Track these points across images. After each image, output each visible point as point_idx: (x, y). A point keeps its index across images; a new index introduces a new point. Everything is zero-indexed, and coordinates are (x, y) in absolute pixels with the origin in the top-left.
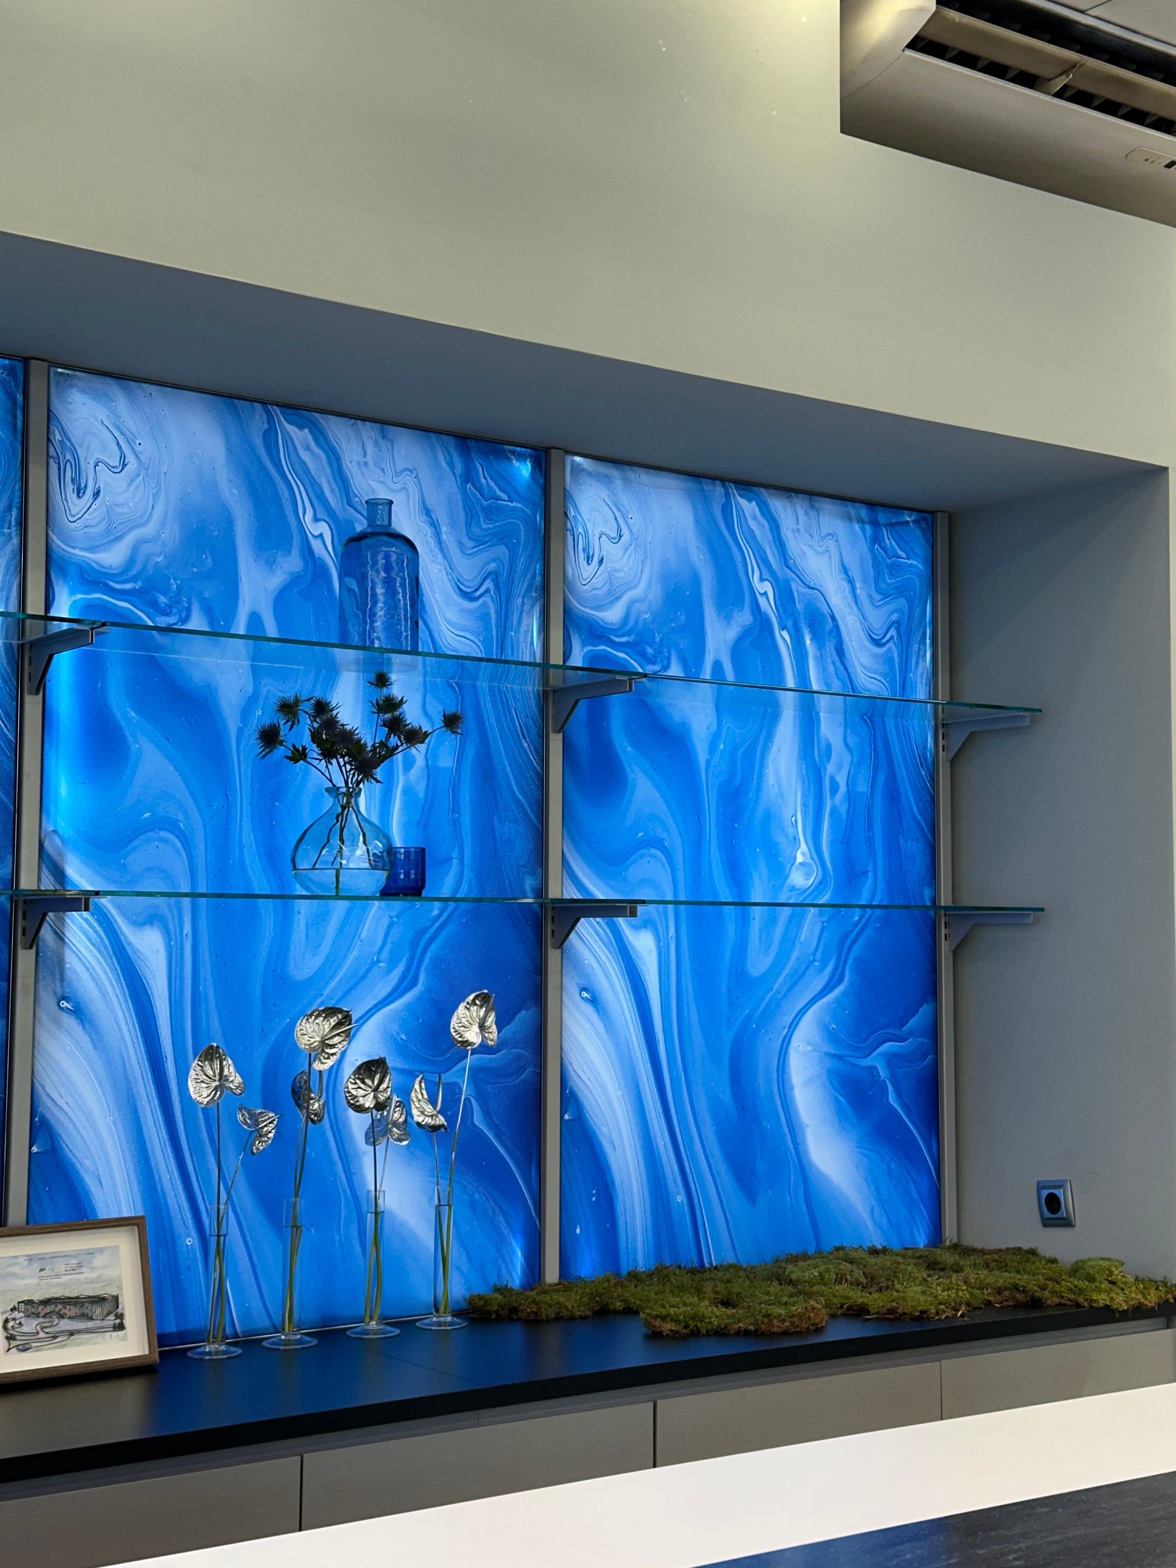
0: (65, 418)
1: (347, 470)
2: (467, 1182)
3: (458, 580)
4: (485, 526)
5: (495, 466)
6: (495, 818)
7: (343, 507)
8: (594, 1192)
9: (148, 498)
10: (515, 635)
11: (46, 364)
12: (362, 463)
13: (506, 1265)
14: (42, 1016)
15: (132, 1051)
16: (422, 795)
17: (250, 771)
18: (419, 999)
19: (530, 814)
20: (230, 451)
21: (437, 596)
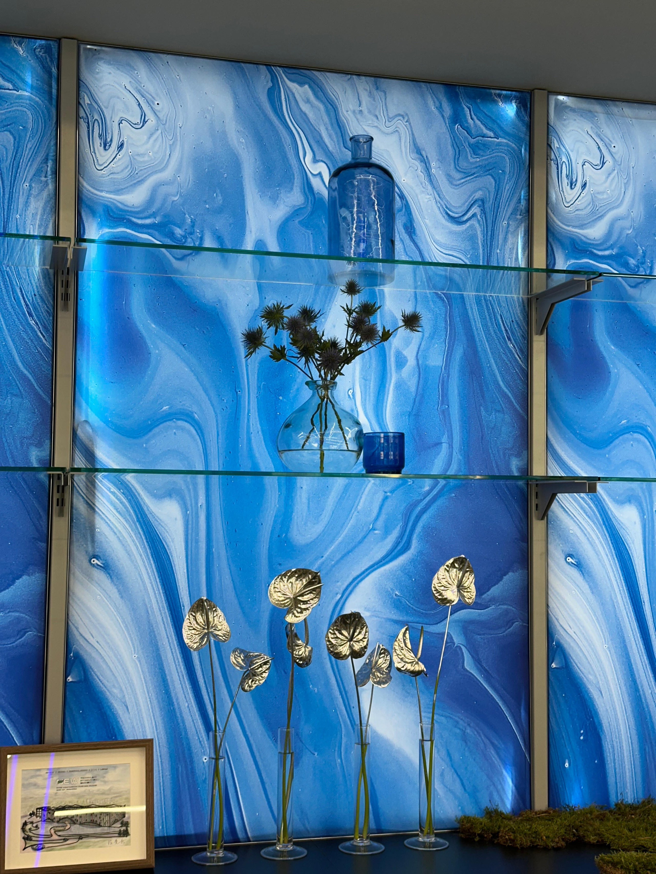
0: (93, 85)
1: (343, 118)
2: (459, 718)
3: (447, 207)
4: (472, 160)
5: (482, 108)
6: (482, 408)
7: (340, 149)
8: (582, 731)
9: (166, 148)
10: (501, 253)
11: (76, 41)
12: (357, 111)
13: (498, 791)
14: (76, 571)
15: (154, 601)
16: (413, 389)
17: (256, 372)
18: (412, 561)
19: (516, 404)
20: (238, 107)
21: (427, 221)
